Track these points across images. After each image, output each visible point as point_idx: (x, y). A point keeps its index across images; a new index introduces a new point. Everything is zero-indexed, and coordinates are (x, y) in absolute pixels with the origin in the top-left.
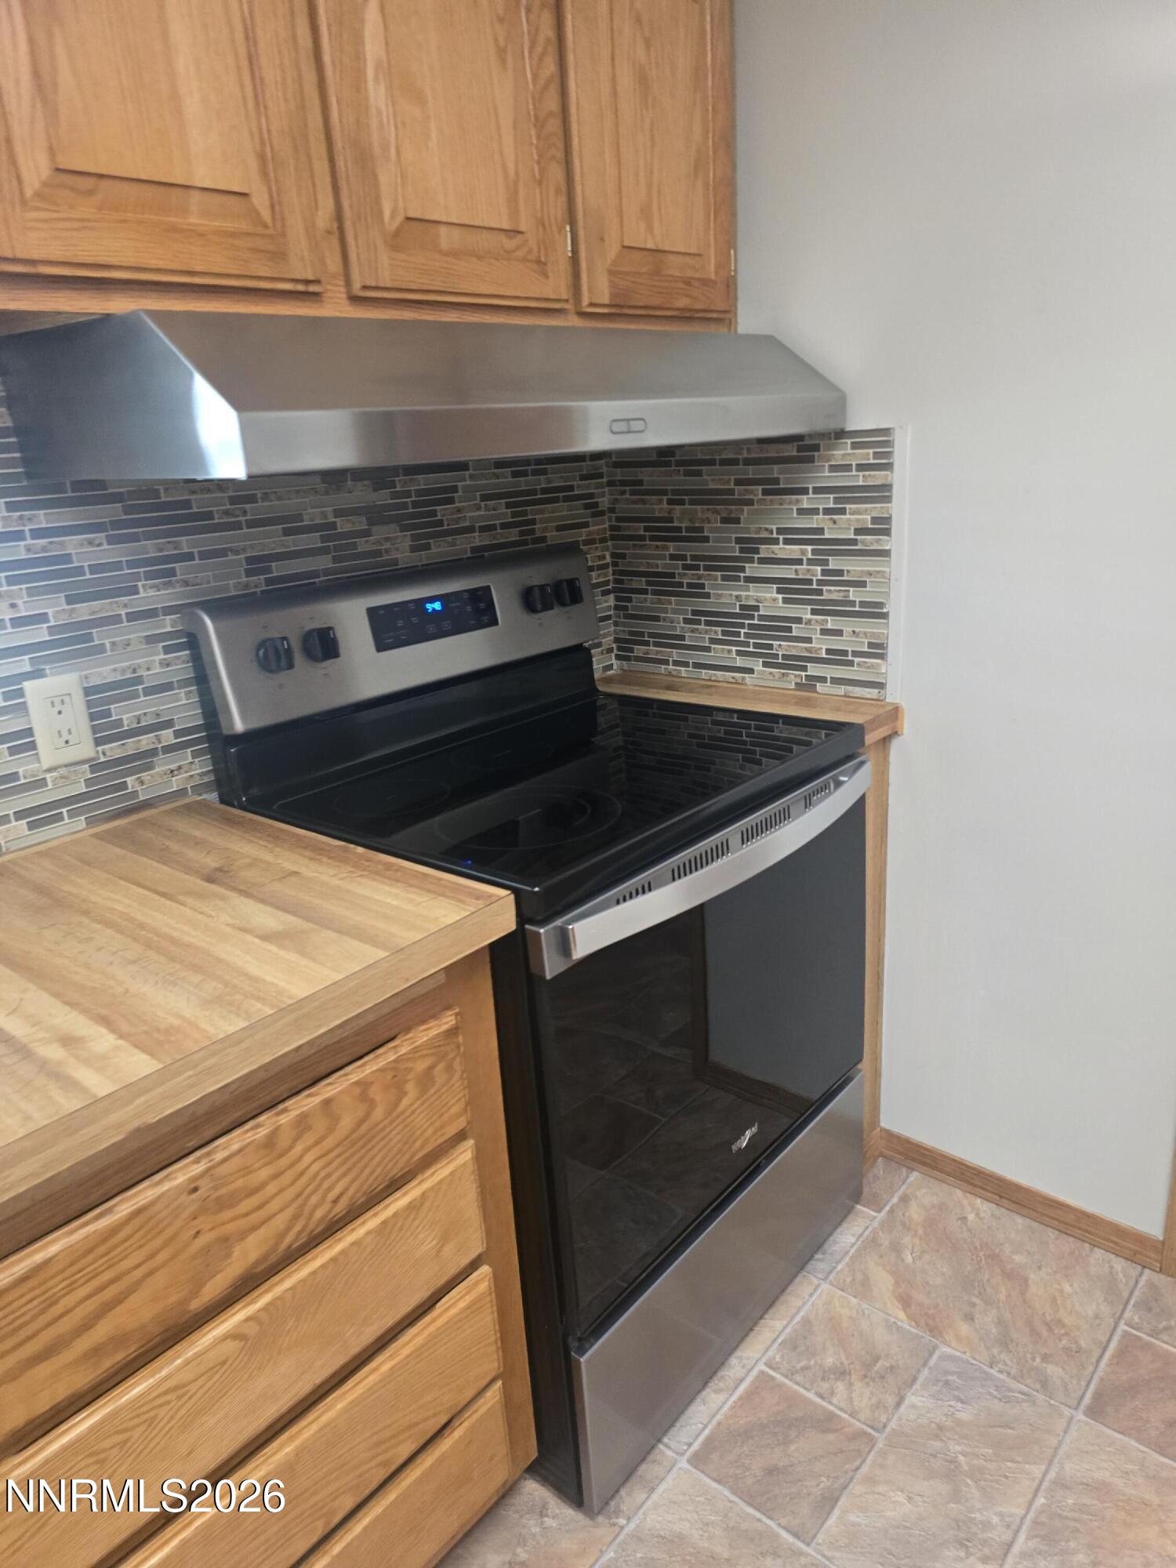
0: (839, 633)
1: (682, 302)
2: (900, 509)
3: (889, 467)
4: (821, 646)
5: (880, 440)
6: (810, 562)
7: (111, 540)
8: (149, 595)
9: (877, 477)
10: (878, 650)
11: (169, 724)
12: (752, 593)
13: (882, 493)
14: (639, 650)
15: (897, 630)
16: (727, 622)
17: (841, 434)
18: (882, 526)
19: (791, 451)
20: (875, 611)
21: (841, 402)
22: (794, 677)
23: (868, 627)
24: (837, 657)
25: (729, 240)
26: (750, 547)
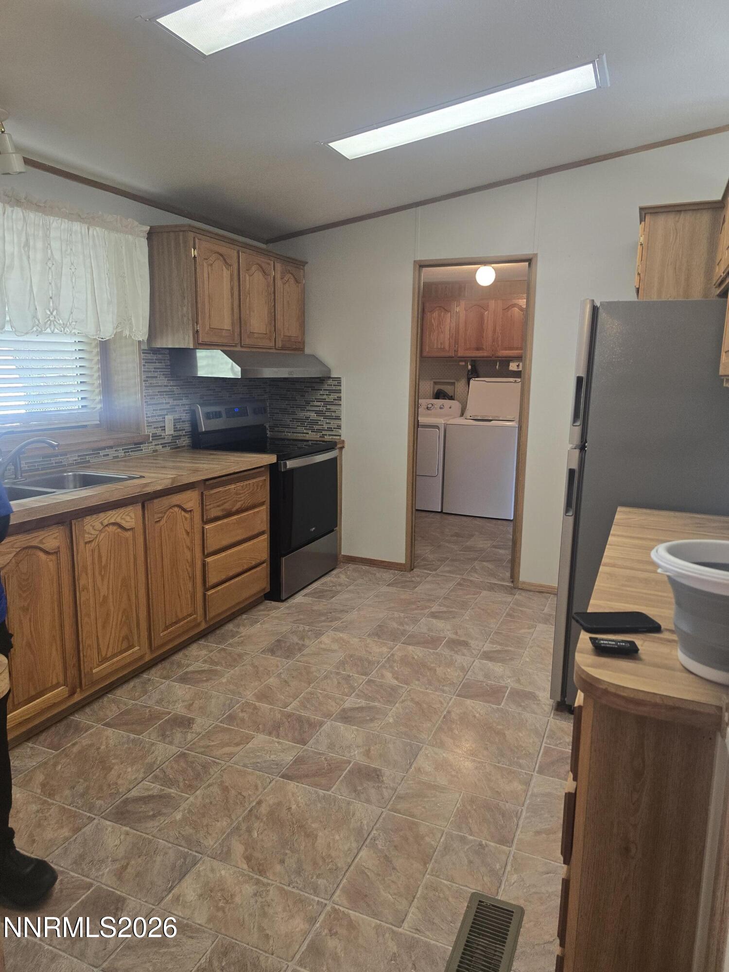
0: (330, 423)
1: (294, 347)
2: (343, 395)
3: (341, 386)
4: (326, 426)
5: (338, 380)
6: (323, 406)
7: (181, 388)
8: (185, 401)
9: (338, 388)
10: (339, 427)
11: (184, 430)
12: (308, 414)
13: (339, 391)
14: (276, 429)
15: (344, 423)
16: (302, 421)
17: (330, 378)
18: (339, 399)
19: (318, 380)
20: (338, 418)
21: (329, 371)
22: (319, 434)
23: (337, 422)
24: (330, 429)
25: (303, 333)
26: (308, 403)
